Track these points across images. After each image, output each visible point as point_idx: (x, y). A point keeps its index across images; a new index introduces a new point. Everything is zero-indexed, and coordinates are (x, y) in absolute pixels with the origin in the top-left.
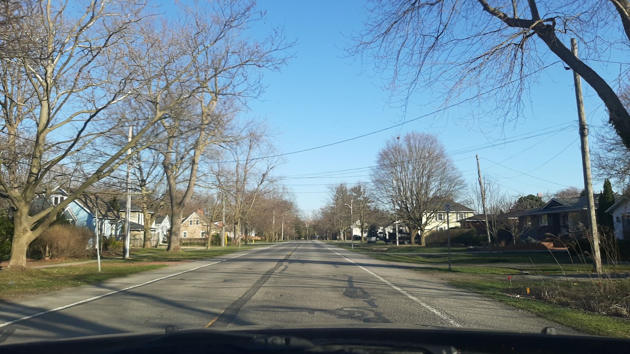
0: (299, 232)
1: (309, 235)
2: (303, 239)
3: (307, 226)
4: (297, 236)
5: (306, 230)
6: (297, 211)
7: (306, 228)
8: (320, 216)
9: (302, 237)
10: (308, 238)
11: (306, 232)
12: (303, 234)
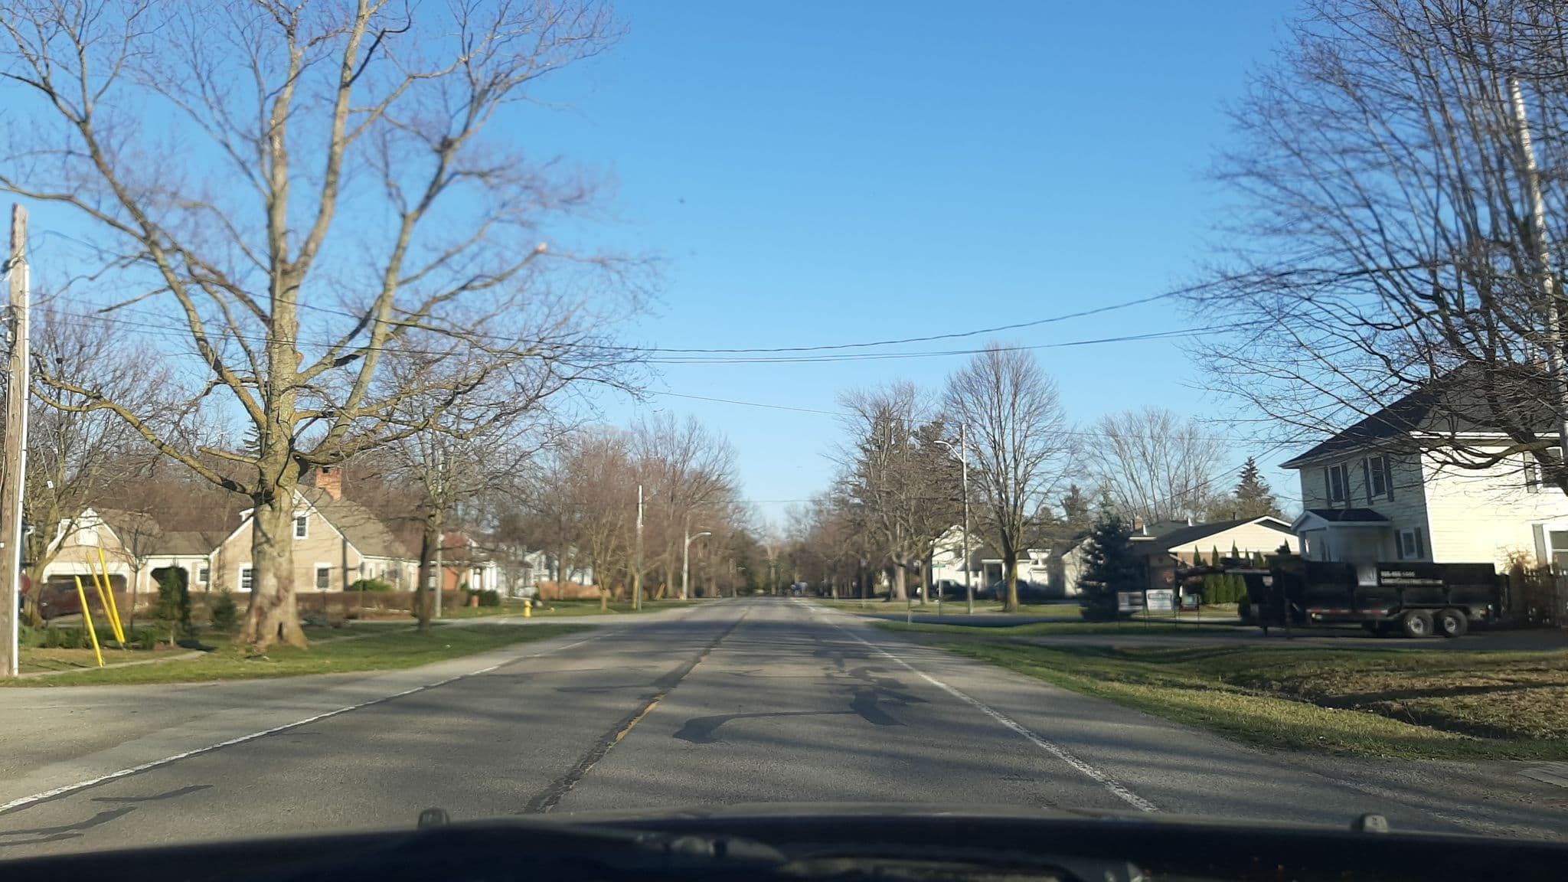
0: (748, 574)
1: (776, 583)
2: (761, 591)
3: (772, 556)
4: (742, 583)
5: (770, 567)
6: (739, 509)
7: (768, 561)
8: (809, 522)
9: (758, 588)
10: (774, 591)
11: (769, 573)
12: (760, 579)
